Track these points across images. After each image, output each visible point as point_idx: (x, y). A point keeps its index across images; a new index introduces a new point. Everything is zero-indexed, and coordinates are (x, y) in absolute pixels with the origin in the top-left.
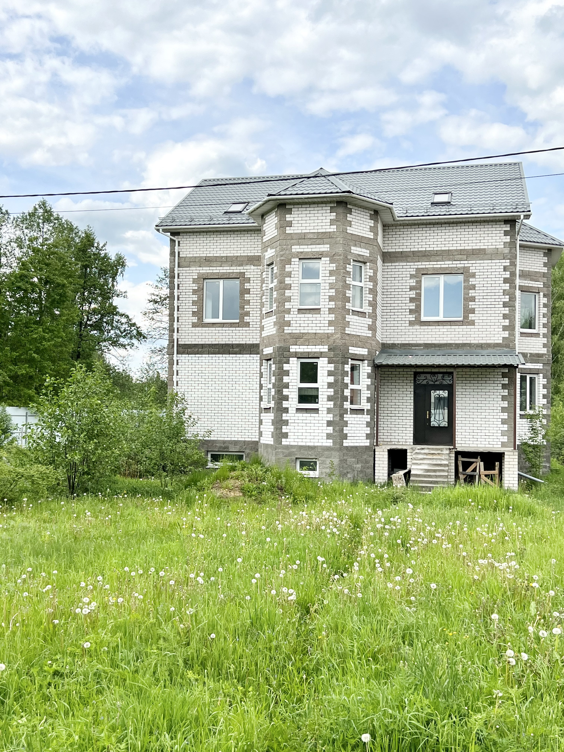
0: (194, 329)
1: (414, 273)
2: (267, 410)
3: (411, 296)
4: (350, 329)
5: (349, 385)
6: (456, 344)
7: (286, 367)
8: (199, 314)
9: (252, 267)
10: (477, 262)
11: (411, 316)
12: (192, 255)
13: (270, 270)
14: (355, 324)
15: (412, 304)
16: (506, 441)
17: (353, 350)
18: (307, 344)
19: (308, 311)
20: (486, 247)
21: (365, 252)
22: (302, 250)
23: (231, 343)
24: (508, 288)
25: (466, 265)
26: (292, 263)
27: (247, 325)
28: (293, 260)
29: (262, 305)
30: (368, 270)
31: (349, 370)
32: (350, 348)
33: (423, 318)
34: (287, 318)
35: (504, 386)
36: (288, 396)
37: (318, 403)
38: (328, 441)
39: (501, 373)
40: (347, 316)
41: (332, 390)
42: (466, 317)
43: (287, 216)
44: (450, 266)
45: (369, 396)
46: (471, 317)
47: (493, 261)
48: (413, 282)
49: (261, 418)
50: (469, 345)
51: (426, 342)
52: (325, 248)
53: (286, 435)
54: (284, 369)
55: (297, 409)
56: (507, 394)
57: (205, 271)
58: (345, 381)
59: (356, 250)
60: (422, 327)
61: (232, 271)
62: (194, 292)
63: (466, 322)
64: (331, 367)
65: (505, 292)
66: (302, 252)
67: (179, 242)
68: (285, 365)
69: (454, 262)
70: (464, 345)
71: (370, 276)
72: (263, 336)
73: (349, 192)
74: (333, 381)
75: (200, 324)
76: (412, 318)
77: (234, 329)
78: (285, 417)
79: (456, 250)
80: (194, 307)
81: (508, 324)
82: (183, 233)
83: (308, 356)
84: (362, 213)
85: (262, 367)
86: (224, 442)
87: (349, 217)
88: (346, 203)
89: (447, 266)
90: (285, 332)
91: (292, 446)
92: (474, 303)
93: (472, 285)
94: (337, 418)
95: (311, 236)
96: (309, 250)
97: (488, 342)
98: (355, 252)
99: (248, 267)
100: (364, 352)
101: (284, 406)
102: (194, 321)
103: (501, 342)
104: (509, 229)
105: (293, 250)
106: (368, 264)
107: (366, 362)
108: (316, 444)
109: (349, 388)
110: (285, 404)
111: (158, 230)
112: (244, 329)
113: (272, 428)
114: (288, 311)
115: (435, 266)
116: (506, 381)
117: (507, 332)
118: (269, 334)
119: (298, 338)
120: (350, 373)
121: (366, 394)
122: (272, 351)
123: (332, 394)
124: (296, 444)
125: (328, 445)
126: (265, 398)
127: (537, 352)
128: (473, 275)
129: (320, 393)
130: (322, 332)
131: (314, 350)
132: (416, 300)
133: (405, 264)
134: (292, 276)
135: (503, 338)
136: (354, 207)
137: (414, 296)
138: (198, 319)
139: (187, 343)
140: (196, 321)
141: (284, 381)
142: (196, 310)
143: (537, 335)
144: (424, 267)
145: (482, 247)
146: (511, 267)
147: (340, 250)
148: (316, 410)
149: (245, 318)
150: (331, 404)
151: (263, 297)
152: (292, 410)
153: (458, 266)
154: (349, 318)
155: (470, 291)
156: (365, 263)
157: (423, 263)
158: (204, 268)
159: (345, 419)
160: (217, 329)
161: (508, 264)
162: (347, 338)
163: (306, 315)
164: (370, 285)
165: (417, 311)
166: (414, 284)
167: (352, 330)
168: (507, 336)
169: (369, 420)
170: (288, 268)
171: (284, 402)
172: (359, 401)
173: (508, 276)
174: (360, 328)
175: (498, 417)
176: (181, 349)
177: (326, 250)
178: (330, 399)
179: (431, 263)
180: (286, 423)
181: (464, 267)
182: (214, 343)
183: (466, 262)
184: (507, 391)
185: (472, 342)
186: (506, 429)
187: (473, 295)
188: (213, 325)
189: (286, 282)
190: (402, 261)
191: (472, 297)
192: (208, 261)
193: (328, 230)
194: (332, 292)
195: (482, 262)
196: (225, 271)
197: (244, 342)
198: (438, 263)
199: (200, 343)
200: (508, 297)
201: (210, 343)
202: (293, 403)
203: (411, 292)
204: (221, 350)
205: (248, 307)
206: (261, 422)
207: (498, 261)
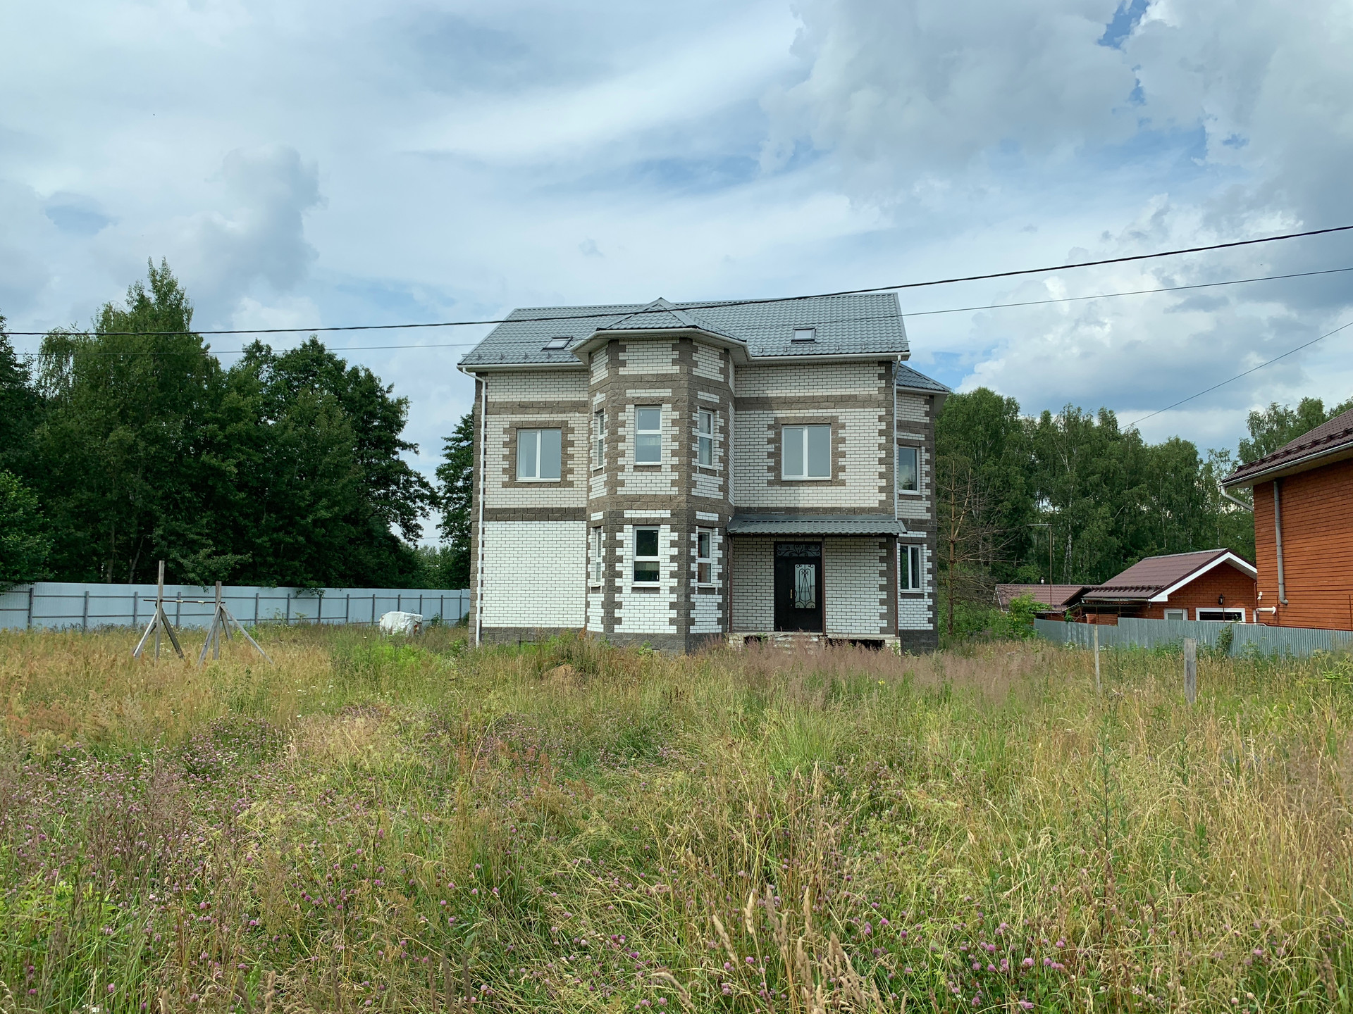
0: (504, 489)
1: (773, 423)
2: (596, 589)
3: (769, 450)
4: (697, 490)
5: (697, 558)
6: (824, 509)
7: (619, 536)
8: (511, 471)
9: (577, 415)
10: (847, 410)
11: (770, 474)
12: (502, 400)
13: (599, 420)
14: (703, 484)
15: (770, 460)
16: (886, 625)
17: (701, 515)
18: (645, 507)
19: (646, 469)
20: (858, 393)
21: (715, 398)
22: (638, 395)
23: (550, 506)
24: (884, 442)
25: (834, 414)
26: (627, 410)
27: (571, 484)
28: (627, 406)
29: (590, 461)
30: (718, 420)
31: (697, 539)
32: (698, 513)
33: (785, 477)
34: (621, 476)
35: (882, 560)
36: (622, 572)
37: (658, 580)
38: (672, 627)
39: (878, 544)
40: (693, 474)
41: (676, 564)
42: (835, 476)
43: (620, 354)
44: (815, 415)
45: (721, 571)
46: (841, 475)
47: (866, 410)
48: (771, 434)
49: (589, 599)
50: (840, 509)
51: (787, 506)
52: (666, 393)
53: (619, 621)
54: (617, 538)
55: (633, 588)
56: (885, 569)
57: (518, 420)
58: (692, 554)
59: (703, 395)
60: (783, 488)
61: (552, 419)
62: (505, 444)
63: (835, 482)
64: (675, 536)
65: (880, 447)
66: (638, 398)
67: (486, 384)
68: (617, 534)
69: (820, 411)
70: (833, 509)
71: (720, 426)
72: (590, 498)
73: (694, 327)
74: (676, 553)
75: (512, 483)
76: (771, 476)
77: (555, 489)
78: (618, 598)
79: (822, 397)
80: (505, 463)
81: (885, 484)
82: (492, 372)
83: (647, 522)
84: (710, 351)
85: (590, 537)
86: (542, 630)
87: (695, 357)
88: (691, 340)
89: (812, 415)
90: (618, 493)
91: (627, 634)
92: (844, 459)
93: (841, 438)
94: (683, 599)
95: (650, 379)
96: (648, 395)
97: (862, 505)
98: (702, 398)
99: (571, 414)
100: (714, 517)
101: (617, 584)
102: (504, 480)
103: (877, 505)
104: (884, 372)
105: (627, 395)
106: (718, 412)
107: (717, 529)
108: (656, 632)
109: (697, 562)
110: (618, 582)
111: (461, 370)
112: (567, 489)
113: (601, 612)
114: (622, 468)
115: (797, 415)
116: (884, 553)
117: (884, 494)
118: (598, 496)
119: (635, 501)
120: (697, 543)
121: (716, 569)
122: (602, 517)
123: (676, 569)
124: (632, 631)
125: (672, 632)
126: (593, 575)
127: (920, 518)
128: (843, 427)
129: (661, 568)
130: (664, 493)
131: (653, 516)
132: (776, 455)
133: (762, 412)
134: (627, 425)
135: (880, 501)
136: (701, 345)
137: (773, 450)
138: (510, 478)
139: (495, 507)
140: (507, 480)
141: (617, 554)
142: (507, 466)
143: (919, 498)
144: (784, 415)
145: (852, 393)
146: (888, 417)
147: (684, 395)
148: (657, 590)
149: (568, 476)
150: (674, 582)
151: (591, 451)
152: (627, 590)
153: (824, 415)
154: (695, 477)
155: (840, 445)
156: (714, 411)
157: (783, 411)
158: (518, 416)
159: (692, 600)
160: (533, 489)
161: (884, 413)
162: (694, 501)
163: (644, 473)
164: (721, 437)
165: (776, 469)
166: (773, 436)
167: (700, 491)
168: (884, 498)
169: (721, 601)
170: (621, 416)
171: (617, 580)
172: (708, 578)
173: (884, 428)
174: (709, 488)
175: (876, 596)
176: (487, 515)
177: (667, 394)
178: (673, 575)
179: (792, 411)
180: (619, 605)
181: (832, 417)
182: (529, 506)
183: (834, 410)
184: (885, 564)
185: (843, 506)
186: (886, 611)
187: (843, 449)
188: (529, 484)
189: (619, 434)
190: (758, 409)
191: (841, 452)
192: (523, 407)
193: (669, 372)
194: (676, 446)
195: (853, 410)
196: (544, 419)
197: (567, 506)
198: (801, 411)
199: (512, 507)
200: (884, 452)
201: (525, 506)
202: (627, 581)
203: (770, 446)
204: (538, 516)
205: (572, 462)
206: (587, 605)
207: (872, 410)
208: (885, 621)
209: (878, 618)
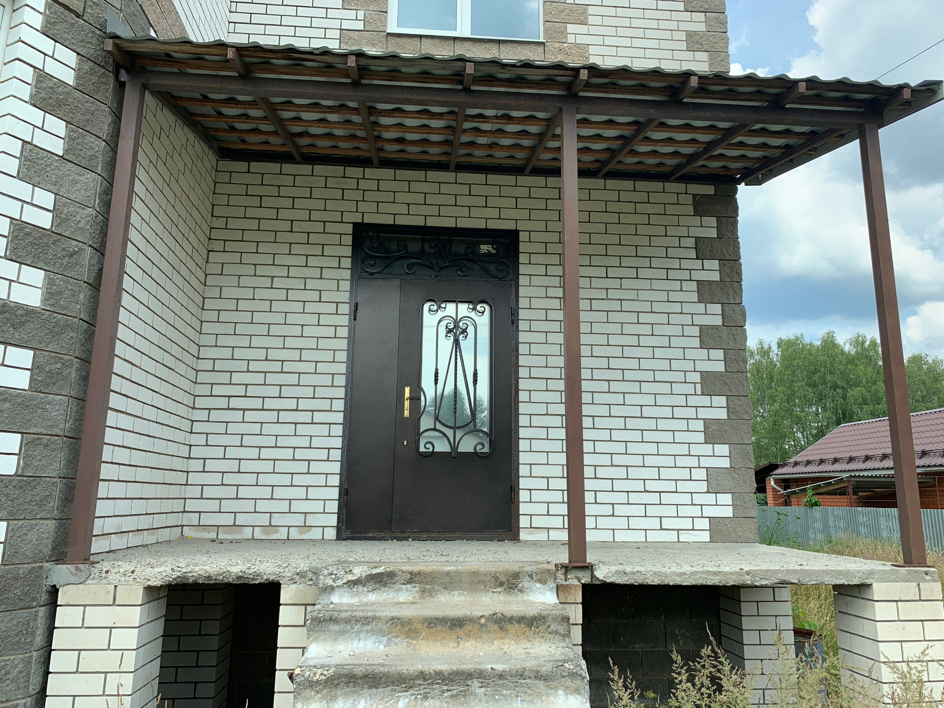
16: (728, 512)
33: (397, 29)
35: (707, 292)
39: (691, 242)
42: (556, 33)
46: (576, 33)
56: (718, 321)
63: (558, 48)
76: (352, 20)
175: (690, 413)
184: (717, 309)
186: (725, 463)
208: (727, 498)
209: (703, 487)
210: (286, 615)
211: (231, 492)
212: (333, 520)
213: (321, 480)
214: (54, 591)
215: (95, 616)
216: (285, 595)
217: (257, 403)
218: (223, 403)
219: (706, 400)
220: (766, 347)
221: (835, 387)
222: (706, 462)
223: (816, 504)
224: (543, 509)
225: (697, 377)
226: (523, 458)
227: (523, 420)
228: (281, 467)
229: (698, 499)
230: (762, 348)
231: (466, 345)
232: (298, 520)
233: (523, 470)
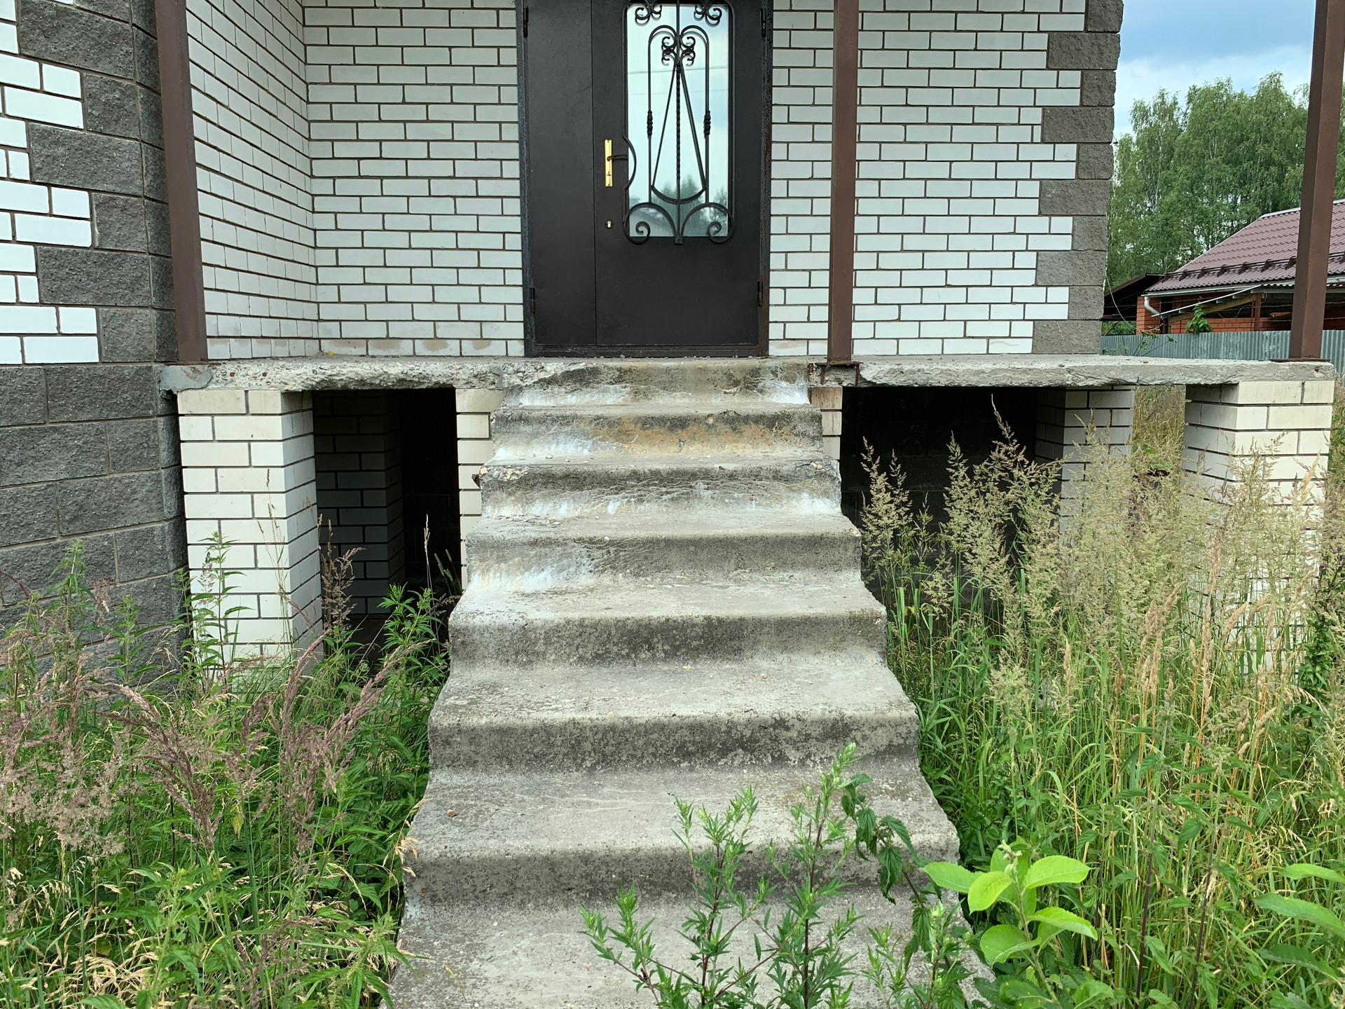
16: (1062, 313)
175: (1021, 170)
208: (1062, 294)
209: (1030, 277)
210: (464, 426)
211: (378, 294)
212: (518, 331)
213: (497, 277)
214: (171, 398)
215: (227, 427)
216: (463, 401)
217: (398, 168)
218: (350, 168)
219: (1046, 151)
220: (1169, 101)
221: (1268, 163)
222: (1037, 243)
223: (1204, 329)
224: (801, 313)
225: (1036, 116)
226: (776, 243)
227: (777, 188)
228: (441, 258)
229: (1020, 295)
230: (1163, 103)
231: (694, 74)
232: (472, 331)
233: (776, 261)
